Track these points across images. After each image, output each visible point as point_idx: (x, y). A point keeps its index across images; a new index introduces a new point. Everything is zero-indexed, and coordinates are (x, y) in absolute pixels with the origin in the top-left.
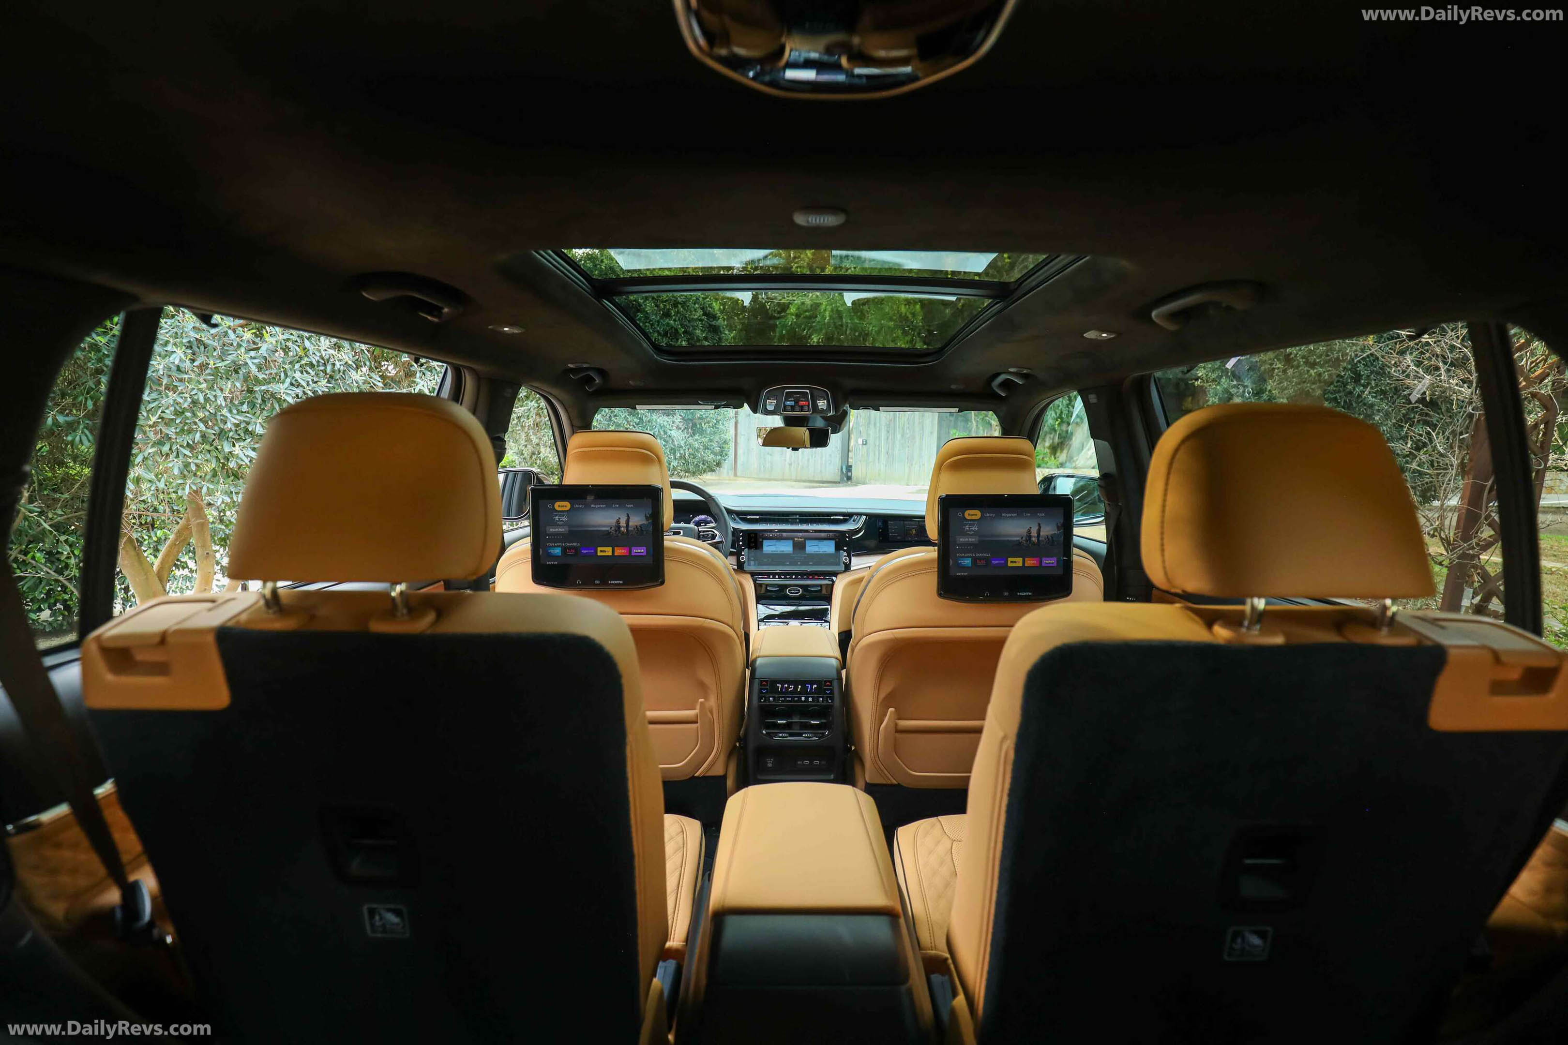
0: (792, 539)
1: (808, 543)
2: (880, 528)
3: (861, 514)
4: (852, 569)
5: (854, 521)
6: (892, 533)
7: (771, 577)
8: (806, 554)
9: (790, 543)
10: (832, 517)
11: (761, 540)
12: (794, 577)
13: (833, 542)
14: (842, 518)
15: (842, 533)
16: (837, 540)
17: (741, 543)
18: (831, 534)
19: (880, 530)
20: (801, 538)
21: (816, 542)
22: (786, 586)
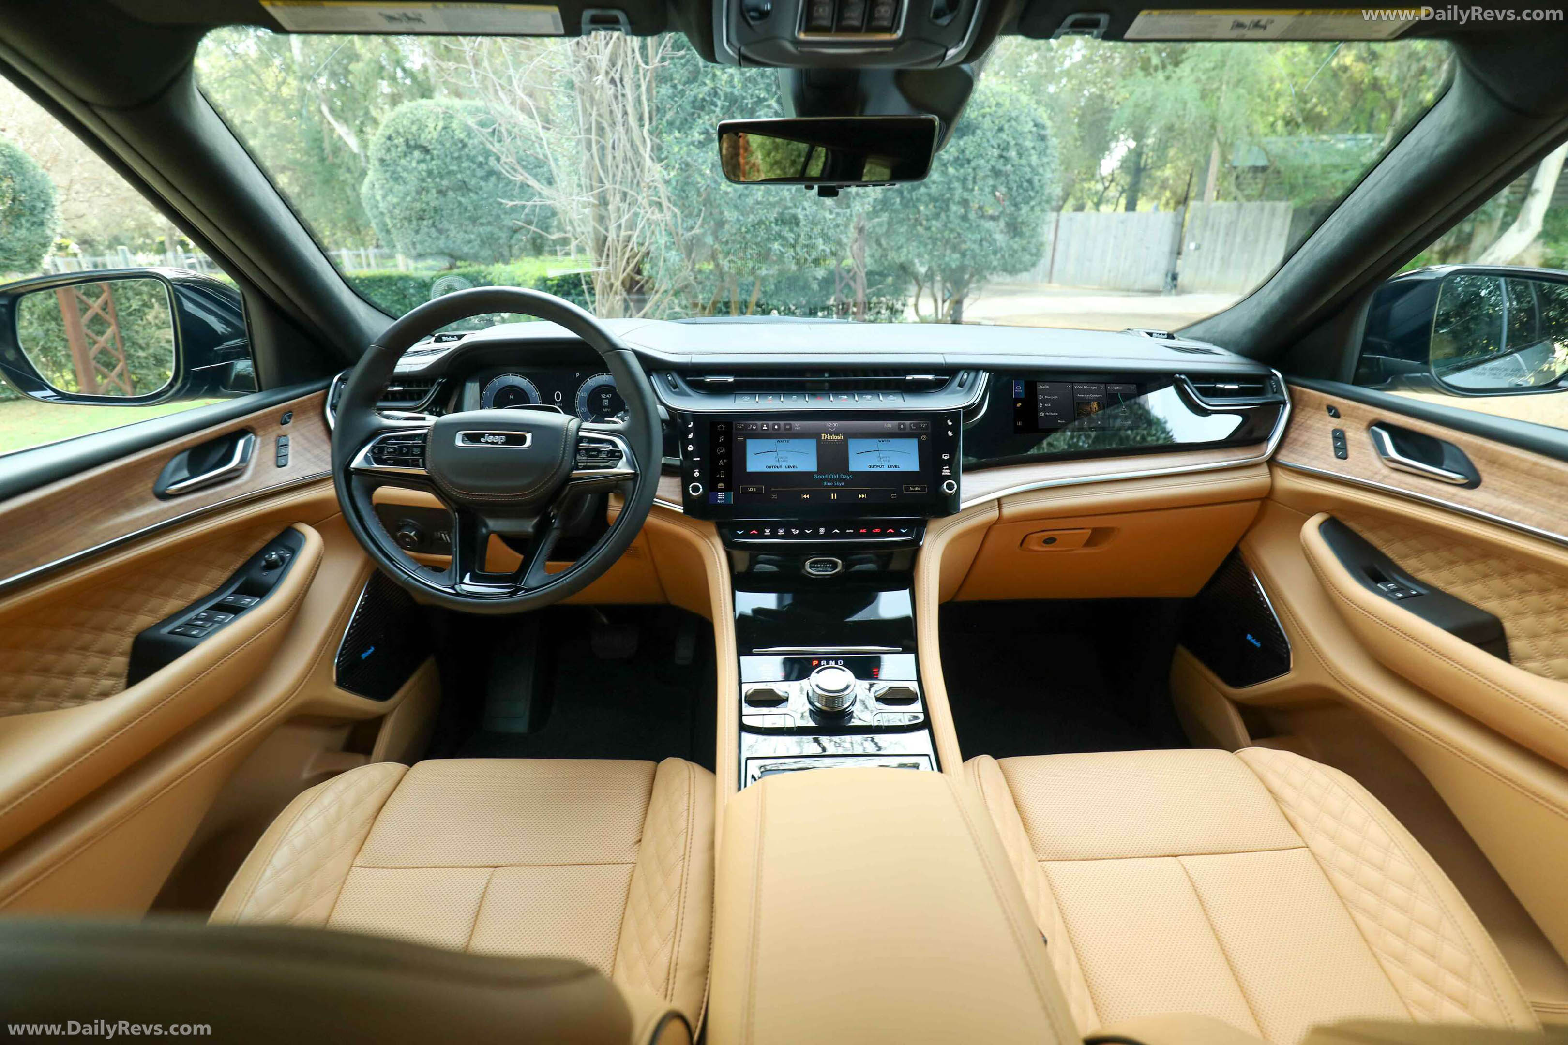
0: (815, 435)
1: (855, 446)
2: (1017, 400)
3: (976, 369)
4: (963, 506)
5: (961, 385)
6: (1045, 409)
7: (767, 532)
8: (849, 473)
9: (811, 446)
10: (909, 378)
11: (740, 439)
12: (822, 531)
13: (914, 442)
14: (930, 377)
15: (936, 418)
16: (924, 437)
17: (691, 448)
18: (908, 423)
19: (1019, 405)
20: (837, 434)
21: (872, 443)
22: (804, 551)
